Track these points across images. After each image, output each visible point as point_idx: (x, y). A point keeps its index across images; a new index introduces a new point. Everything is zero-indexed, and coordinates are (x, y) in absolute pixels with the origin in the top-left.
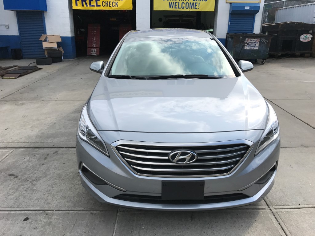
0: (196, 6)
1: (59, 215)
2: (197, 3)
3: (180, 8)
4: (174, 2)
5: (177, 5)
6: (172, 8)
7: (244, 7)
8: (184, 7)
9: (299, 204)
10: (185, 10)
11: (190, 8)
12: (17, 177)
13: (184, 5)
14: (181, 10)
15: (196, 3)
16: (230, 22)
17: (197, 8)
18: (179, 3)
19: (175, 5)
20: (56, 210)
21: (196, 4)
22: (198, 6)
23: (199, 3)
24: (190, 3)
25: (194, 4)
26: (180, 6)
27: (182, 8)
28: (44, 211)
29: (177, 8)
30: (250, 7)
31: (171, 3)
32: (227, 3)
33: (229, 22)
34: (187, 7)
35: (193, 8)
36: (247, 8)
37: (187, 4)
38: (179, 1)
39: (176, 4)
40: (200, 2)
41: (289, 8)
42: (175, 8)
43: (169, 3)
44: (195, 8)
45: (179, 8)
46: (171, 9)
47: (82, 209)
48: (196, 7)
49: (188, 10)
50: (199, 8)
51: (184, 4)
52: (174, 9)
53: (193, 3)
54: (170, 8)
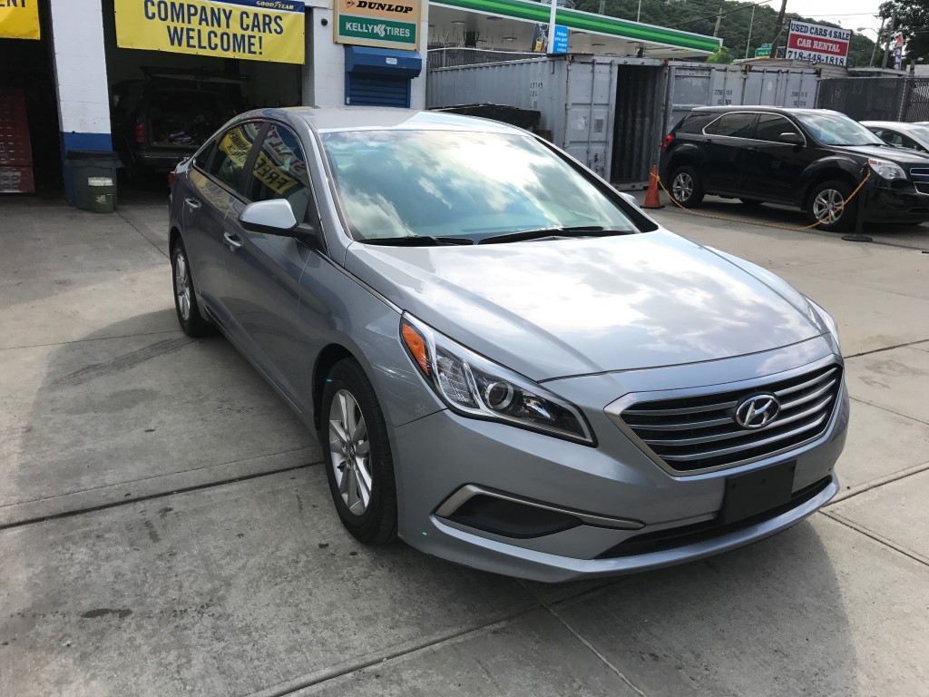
0: (251, 44)
1: (412, 664)
2: (254, 37)
3: (205, 48)
4: (182, 29)
5: (192, 38)
6: (180, 45)
7: (384, 58)
8: (216, 45)
9: (848, 488)
10: (219, 53)
11: (234, 51)
12: (124, 613)
13: (216, 41)
14: (208, 52)
15: (250, 37)
16: (351, 96)
17: (255, 53)
18: (199, 31)
19: (189, 38)
20: (388, 658)
21: (252, 40)
22: (257, 45)
23: (260, 38)
24: (235, 36)
25: (246, 39)
26: (205, 42)
27: (212, 48)
28: (357, 672)
29: (194, 47)
30: (398, 58)
31: (175, 28)
32: (336, 43)
33: (346, 95)
34: (225, 47)
35: (244, 52)
36: (392, 61)
37: (225, 37)
38: (200, 27)
39: (191, 34)
40: (262, 34)
41: (463, 69)
42: (189, 45)
43: (168, 27)
44: (250, 52)
45: (200, 47)
46: (176, 49)
47: (455, 630)
48: (253, 49)
49: (230, 55)
50: (261, 53)
51: (216, 36)
52: (184, 49)
53: (243, 36)
54: (172, 44)
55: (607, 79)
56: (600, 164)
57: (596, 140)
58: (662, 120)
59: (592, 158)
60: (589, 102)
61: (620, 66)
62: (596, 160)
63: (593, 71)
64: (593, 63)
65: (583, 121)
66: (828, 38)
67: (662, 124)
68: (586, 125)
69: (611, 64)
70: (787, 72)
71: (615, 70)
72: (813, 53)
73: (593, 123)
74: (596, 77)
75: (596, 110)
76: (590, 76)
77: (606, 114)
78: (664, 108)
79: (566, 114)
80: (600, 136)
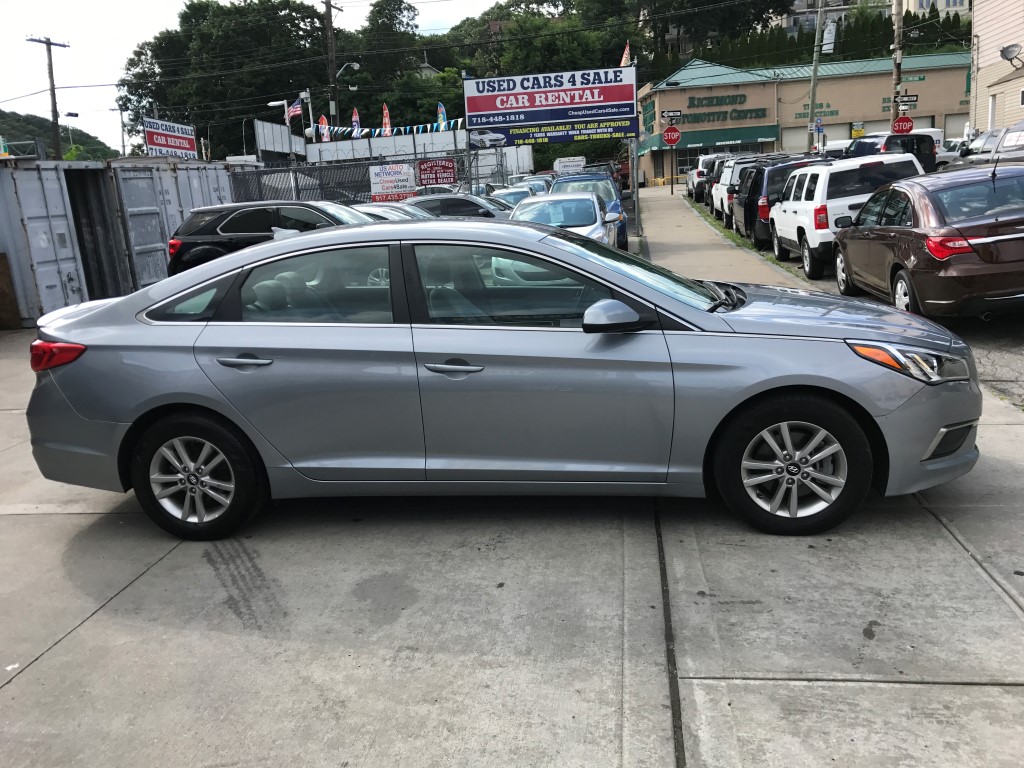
55: (57, 186)
56: (75, 284)
57: (64, 257)
58: (121, 227)
59: (65, 278)
60: (45, 214)
61: (66, 171)
62: (71, 279)
63: (40, 179)
64: (38, 169)
65: (44, 237)
66: (176, 134)
67: (122, 231)
68: (49, 242)
69: (56, 169)
70: (205, 168)
71: (62, 175)
72: (170, 150)
73: (56, 238)
74: (45, 186)
75: (55, 223)
76: (38, 184)
77: (64, 226)
78: (120, 214)
79: (26, 231)
80: (66, 252)
